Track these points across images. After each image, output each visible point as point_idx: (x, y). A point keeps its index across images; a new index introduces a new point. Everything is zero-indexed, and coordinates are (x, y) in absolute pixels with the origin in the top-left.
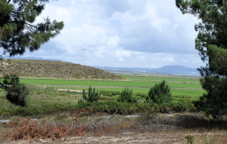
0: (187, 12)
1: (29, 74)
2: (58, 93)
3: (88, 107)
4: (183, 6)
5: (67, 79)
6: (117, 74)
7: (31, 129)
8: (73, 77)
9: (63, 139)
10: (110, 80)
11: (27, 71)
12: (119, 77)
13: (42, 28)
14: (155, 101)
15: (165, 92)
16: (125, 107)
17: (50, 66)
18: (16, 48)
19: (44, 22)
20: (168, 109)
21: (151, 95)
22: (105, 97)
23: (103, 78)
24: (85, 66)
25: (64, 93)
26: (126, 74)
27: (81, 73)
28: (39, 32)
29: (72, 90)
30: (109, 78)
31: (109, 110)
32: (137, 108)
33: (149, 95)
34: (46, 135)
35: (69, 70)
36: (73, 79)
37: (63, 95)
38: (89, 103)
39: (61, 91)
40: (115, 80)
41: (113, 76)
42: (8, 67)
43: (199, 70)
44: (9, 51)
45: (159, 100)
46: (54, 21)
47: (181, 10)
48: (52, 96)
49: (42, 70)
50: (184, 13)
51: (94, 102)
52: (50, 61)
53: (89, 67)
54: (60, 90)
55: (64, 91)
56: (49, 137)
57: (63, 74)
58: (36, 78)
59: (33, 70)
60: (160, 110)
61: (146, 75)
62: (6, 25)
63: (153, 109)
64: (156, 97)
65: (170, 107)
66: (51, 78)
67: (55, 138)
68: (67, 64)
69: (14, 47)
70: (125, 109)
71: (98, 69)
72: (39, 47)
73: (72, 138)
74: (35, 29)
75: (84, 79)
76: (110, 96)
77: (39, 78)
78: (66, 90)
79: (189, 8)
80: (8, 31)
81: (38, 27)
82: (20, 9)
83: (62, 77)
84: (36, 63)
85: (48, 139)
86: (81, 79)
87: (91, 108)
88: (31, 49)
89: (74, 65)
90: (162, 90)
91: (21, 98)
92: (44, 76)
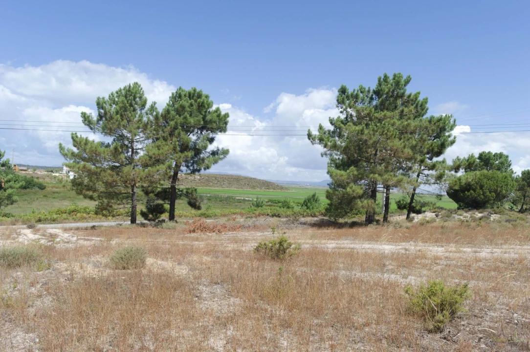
0: (315, 143)
1: (216, 186)
2: (236, 201)
3: (255, 212)
4: (312, 139)
5: (246, 190)
6: (286, 186)
7: (201, 226)
8: (250, 188)
9: (223, 233)
10: (280, 191)
11: (214, 183)
12: (286, 189)
13: (214, 153)
14: (308, 208)
15: (316, 201)
16: (284, 212)
17: (232, 180)
18: (195, 168)
19: (215, 149)
20: (317, 214)
21: (305, 203)
22: (272, 204)
23: (274, 189)
24: (260, 180)
25: (240, 201)
26: (293, 186)
27: (257, 185)
28: (211, 156)
29: (247, 199)
30: (279, 189)
31: (270, 214)
32: (293, 213)
33: (304, 203)
34: (212, 230)
35: (247, 183)
36: (250, 190)
37: (240, 202)
38: (256, 208)
39: (239, 199)
40: (283, 191)
41: (282, 188)
42: (199, 180)
43: (328, 184)
44: (190, 170)
45: (311, 207)
46: (223, 148)
47: (312, 142)
48: (231, 203)
49: (226, 182)
50: (313, 144)
51: (260, 208)
52: (233, 176)
53: (263, 180)
54: (237, 198)
55: (241, 199)
56: (214, 232)
57: (242, 186)
58: (221, 189)
59: (219, 183)
60: (311, 215)
61: (309, 187)
62: (185, 152)
63: (305, 214)
64: (309, 204)
65: (319, 213)
66: (233, 189)
67: (218, 233)
68: (246, 178)
69: (194, 167)
70: (284, 214)
71: (270, 182)
72: (210, 167)
73: (230, 233)
74: (209, 154)
75: (259, 190)
76: (276, 203)
77: (223, 189)
78: (243, 198)
79: (317, 141)
80: (187, 157)
81: (210, 153)
82: (196, 140)
83: (242, 188)
84: (222, 177)
85: (213, 233)
86: (256, 190)
87: (257, 212)
88: (205, 169)
89: (251, 179)
90: (314, 200)
91: (197, 204)
92: (227, 187)
